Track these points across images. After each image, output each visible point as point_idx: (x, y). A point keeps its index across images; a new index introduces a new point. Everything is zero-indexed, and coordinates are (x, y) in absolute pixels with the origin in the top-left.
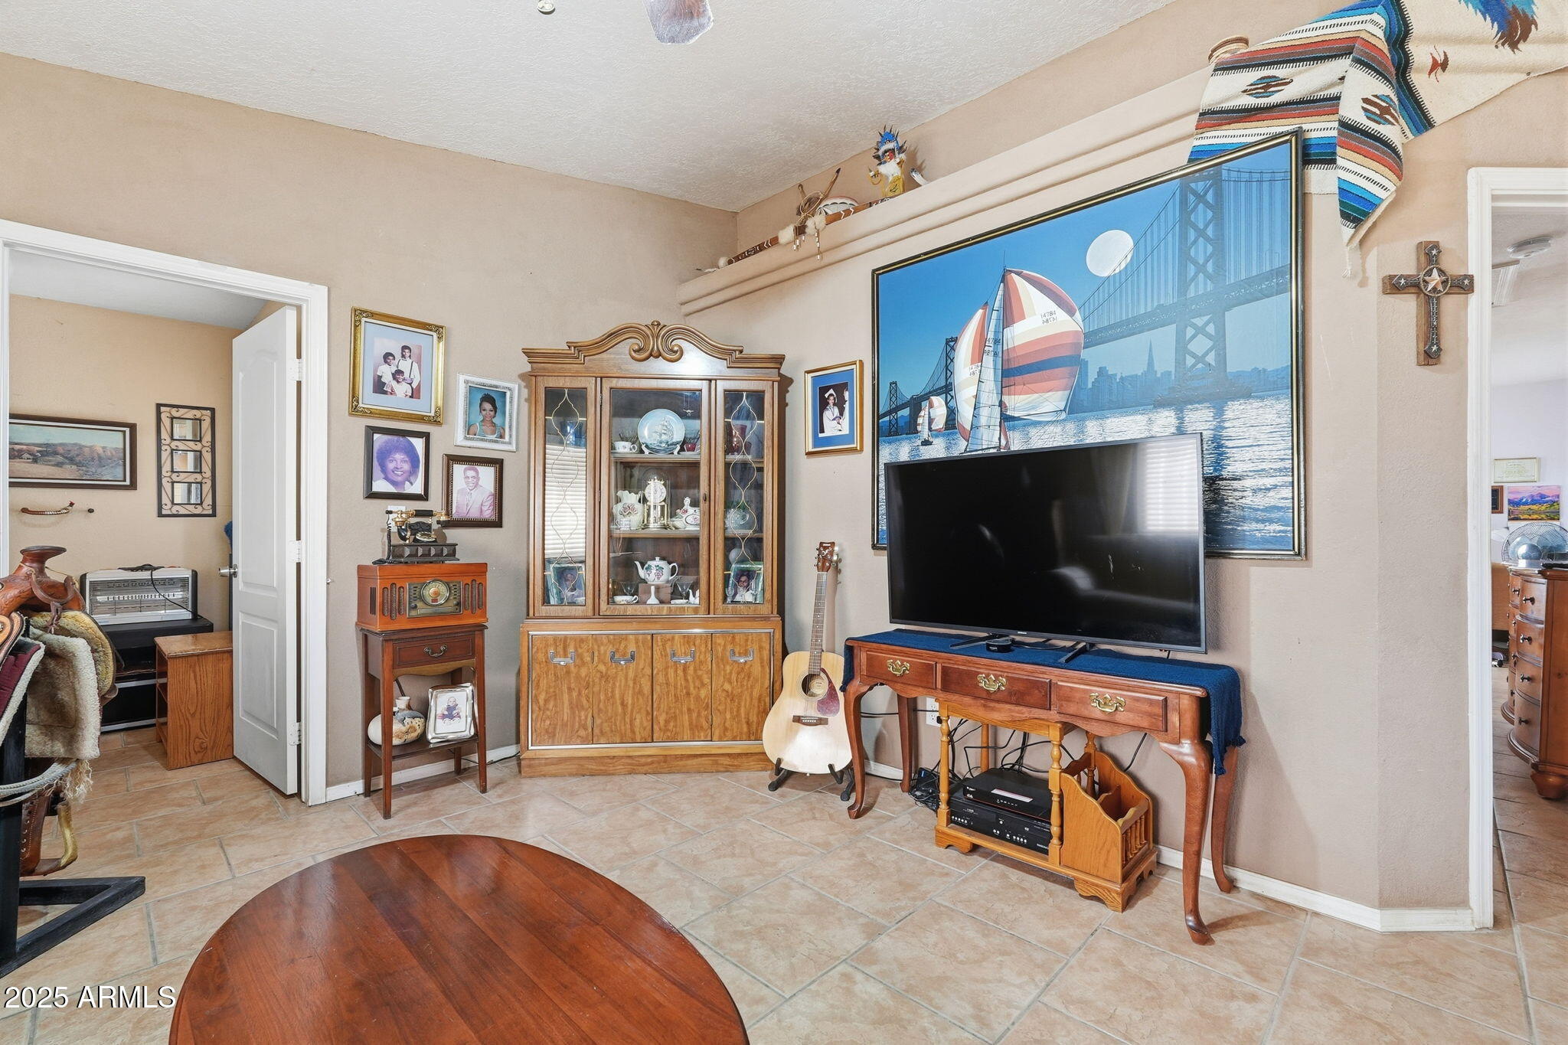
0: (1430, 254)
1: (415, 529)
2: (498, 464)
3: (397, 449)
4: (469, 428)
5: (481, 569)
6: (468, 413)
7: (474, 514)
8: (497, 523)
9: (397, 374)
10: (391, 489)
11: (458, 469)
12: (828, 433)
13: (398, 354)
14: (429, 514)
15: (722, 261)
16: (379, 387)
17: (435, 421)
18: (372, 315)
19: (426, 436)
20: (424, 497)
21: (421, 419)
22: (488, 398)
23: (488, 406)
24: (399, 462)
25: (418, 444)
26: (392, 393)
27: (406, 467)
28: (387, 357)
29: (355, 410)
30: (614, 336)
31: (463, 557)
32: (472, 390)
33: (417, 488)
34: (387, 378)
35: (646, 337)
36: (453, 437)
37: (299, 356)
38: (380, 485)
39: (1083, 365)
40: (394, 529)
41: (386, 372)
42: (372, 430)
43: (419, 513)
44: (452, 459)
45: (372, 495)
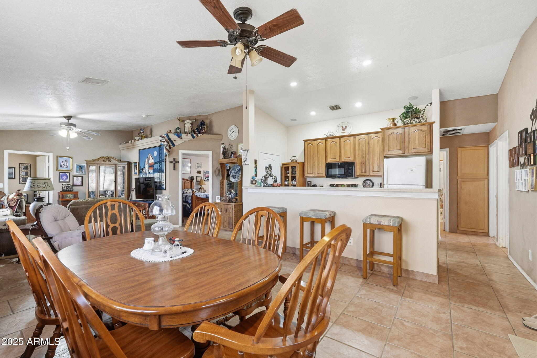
0: (175, 159)
1: (67, 187)
2: (82, 177)
3: (64, 175)
4: (77, 172)
5: (78, 192)
6: (76, 169)
7: (78, 184)
8: (82, 185)
9: (64, 164)
10: (64, 181)
11: (75, 178)
12: (135, 172)
13: (64, 161)
14: (69, 184)
15: (125, 143)
16: (61, 166)
17: (71, 171)
18: (60, 156)
19: (69, 173)
20: (69, 182)
21: (68, 171)
22: (80, 167)
23: (80, 168)
24: (65, 177)
25: (68, 174)
26: (63, 167)
27: (66, 178)
28: (62, 162)
29: (57, 170)
30: (99, 158)
31: (75, 191)
32: (77, 166)
33: (68, 180)
34: (62, 165)
35: (105, 158)
36: (74, 173)
37: (48, 162)
38: (61, 180)
39: (154, 166)
40: (63, 187)
41: (62, 164)
42: (60, 173)
43: (67, 184)
44: (74, 176)
45: (60, 182)
